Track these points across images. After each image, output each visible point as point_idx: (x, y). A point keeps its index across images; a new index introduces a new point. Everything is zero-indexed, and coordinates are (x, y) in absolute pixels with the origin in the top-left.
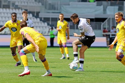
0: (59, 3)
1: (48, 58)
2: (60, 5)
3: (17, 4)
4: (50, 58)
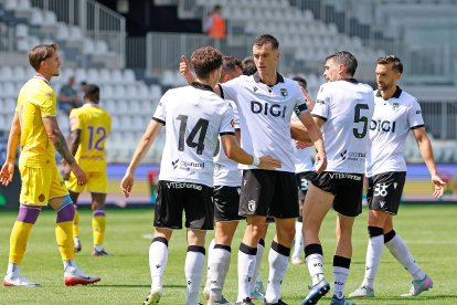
0: (447, 52)
1: (412, 242)
2: (452, 56)
3: (300, 55)
4: (419, 242)
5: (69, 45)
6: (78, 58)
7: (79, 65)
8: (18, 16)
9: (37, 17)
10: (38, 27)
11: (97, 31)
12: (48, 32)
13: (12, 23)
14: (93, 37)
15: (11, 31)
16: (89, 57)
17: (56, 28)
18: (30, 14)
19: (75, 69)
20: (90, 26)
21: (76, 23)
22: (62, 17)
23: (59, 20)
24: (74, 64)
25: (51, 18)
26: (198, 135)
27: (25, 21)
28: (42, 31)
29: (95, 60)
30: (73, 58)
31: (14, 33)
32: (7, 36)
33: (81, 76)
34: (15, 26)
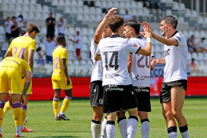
5: (191, 19)
6: (195, 25)
7: (196, 29)
8: (167, 5)
9: (176, 6)
10: (176, 11)
11: (204, 13)
12: (181, 13)
13: (164, 9)
14: (202, 15)
15: (164, 12)
16: (201, 25)
17: (185, 11)
18: (173, 4)
19: (194, 31)
20: (201, 10)
21: (195, 9)
22: (188, 6)
23: (186, 7)
24: (193, 28)
25: (183, 6)
26: (114, 61)
27: (170, 8)
28: (179, 12)
29: (203, 26)
30: (193, 26)
31: (165, 13)
32: (162, 15)
33: (197, 34)
34: (165, 10)
